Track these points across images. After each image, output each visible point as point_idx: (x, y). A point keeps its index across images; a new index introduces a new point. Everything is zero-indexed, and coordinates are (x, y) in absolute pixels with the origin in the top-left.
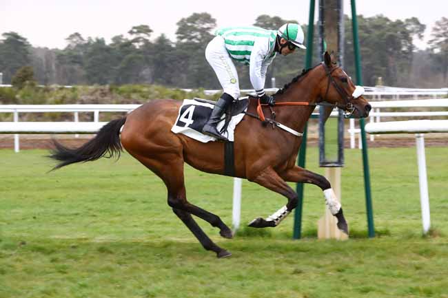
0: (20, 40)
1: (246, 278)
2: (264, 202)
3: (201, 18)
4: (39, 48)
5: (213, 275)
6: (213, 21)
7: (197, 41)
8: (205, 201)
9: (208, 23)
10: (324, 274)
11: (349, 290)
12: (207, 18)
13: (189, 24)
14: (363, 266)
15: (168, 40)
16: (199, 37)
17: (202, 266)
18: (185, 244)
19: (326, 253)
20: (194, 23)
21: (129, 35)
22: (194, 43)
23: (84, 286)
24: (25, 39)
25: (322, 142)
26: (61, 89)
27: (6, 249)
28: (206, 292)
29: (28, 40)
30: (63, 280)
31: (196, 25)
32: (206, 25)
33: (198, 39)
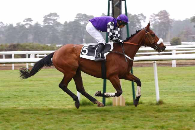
1: (85, 123)
3: (53, 15)
6: (58, 16)
10: (118, 121)
11: (129, 127)
12: (55, 15)
13: (48, 17)
14: (134, 117)
16: (53, 23)
20: (50, 17)
21: (23, 22)
22: (51, 25)
30: (8, 125)
31: (51, 18)
32: (55, 18)
33: (52, 24)
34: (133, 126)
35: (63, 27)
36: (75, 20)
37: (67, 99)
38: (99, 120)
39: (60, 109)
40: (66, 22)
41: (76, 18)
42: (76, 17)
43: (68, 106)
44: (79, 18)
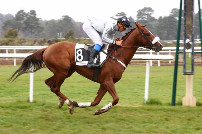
0: (70, 19)
1: (146, 122)
2: (163, 89)
3: (148, 10)
4: (78, 22)
5: (133, 121)
6: (153, 11)
7: (146, 20)
8: (137, 88)
9: (150, 11)
10: (181, 122)
11: (191, 129)
12: (150, 9)
13: (142, 12)
14: (199, 118)
15: (133, 19)
16: (147, 17)
17: (129, 117)
18: (123, 107)
19: (184, 112)
20: (144, 11)
21: (116, 16)
22: (144, 20)
23: (76, 125)
24: (71, 18)
25: (184, 64)
26: (85, 40)
27: (46, 108)
28: (128, 128)
29: (73, 19)
30: (67, 121)
31: (145, 13)
32: (150, 13)
33: (146, 19)
34: (195, 127)
35: (158, 22)
36: (170, 15)
37: (138, 97)
38: (162, 120)
39: (126, 107)
40: (161, 17)
41: (171, 14)
42: (171, 12)
43: (135, 104)
44: (174, 13)
